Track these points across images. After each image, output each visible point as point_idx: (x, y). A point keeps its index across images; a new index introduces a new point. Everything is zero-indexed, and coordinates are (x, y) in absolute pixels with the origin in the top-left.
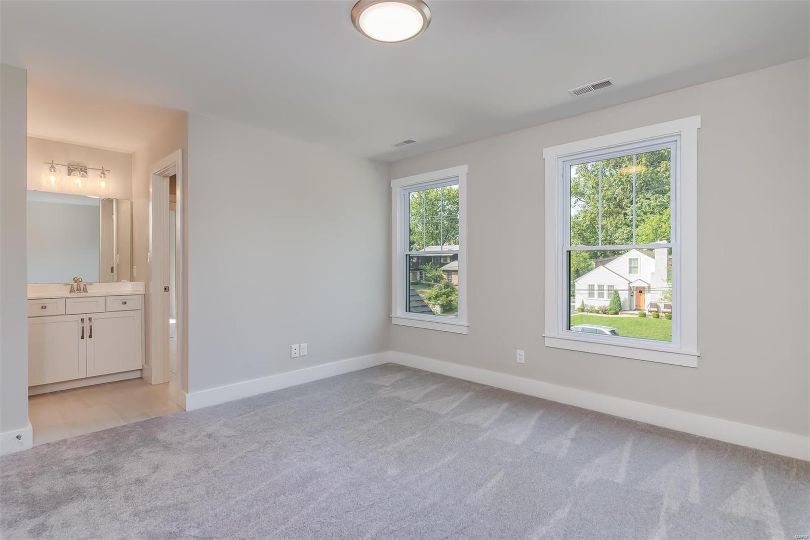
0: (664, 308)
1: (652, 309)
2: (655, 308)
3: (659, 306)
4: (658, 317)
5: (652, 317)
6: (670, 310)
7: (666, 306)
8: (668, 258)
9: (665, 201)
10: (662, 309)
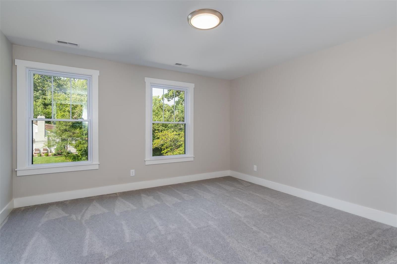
0: (43, 151)
1: (36, 152)
2: (38, 151)
3: (40, 150)
4: (41, 155)
5: (37, 156)
6: (46, 152)
7: (44, 150)
8: (45, 125)
9: (38, 95)
10: (42, 151)
